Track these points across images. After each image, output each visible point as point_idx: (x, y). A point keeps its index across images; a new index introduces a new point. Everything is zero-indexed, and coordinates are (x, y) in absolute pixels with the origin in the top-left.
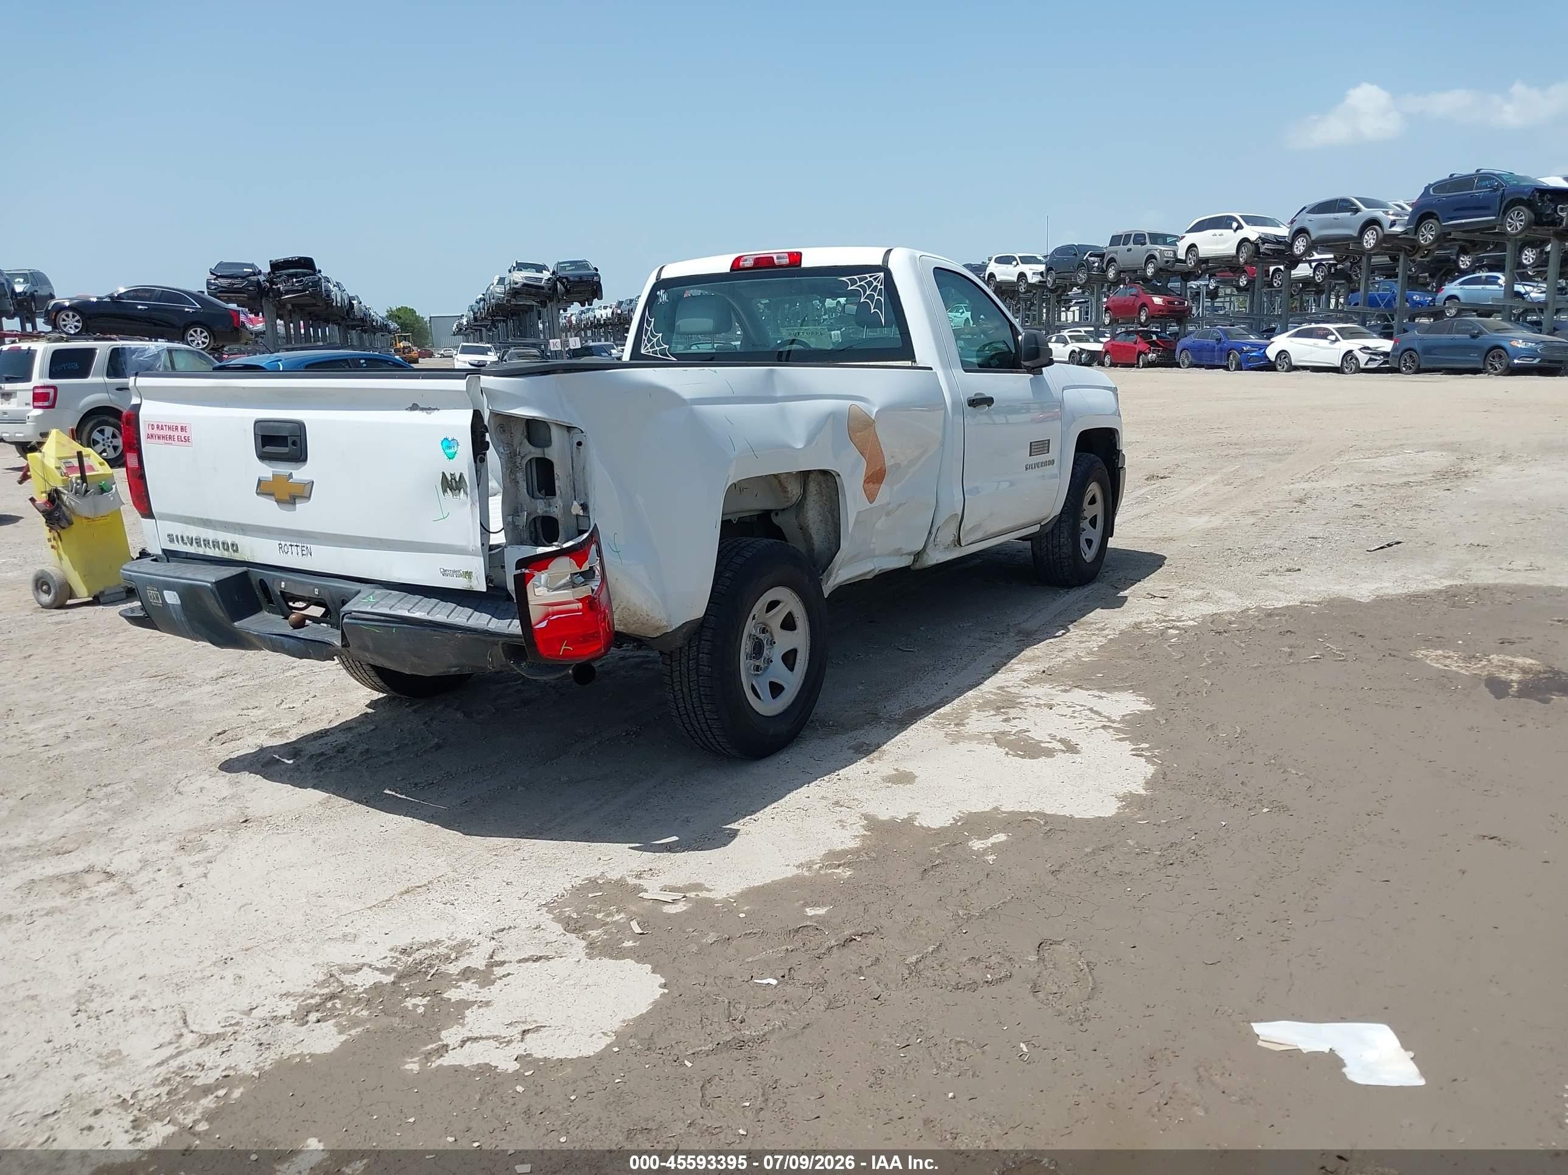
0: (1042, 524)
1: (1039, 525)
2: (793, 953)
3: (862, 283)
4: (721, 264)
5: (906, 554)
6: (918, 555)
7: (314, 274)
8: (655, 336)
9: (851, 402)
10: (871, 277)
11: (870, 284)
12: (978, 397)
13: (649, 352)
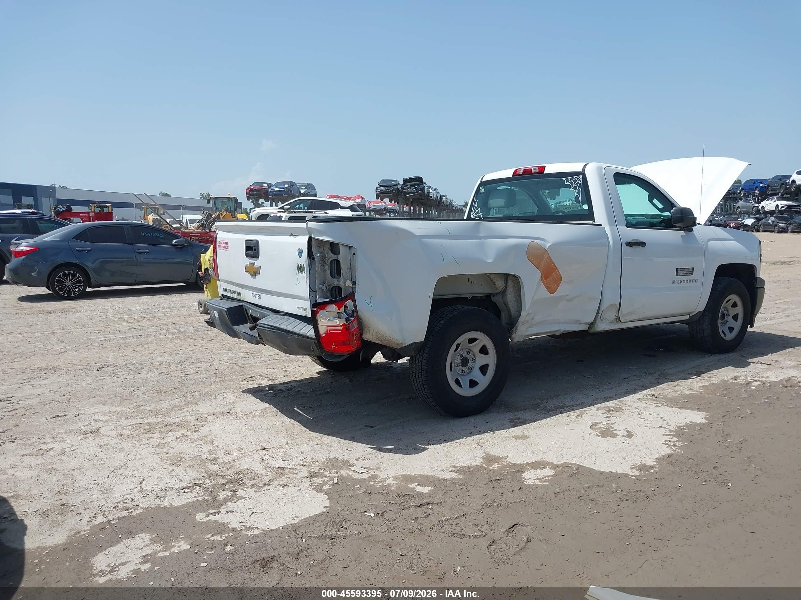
0: (691, 315)
1: (689, 316)
2: (392, 505)
3: (572, 181)
4: (508, 173)
5: (583, 323)
6: (592, 325)
7: (422, 185)
8: (477, 209)
9: (530, 241)
10: (576, 178)
11: (575, 181)
12: (633, 241)
13: (474, 217)
